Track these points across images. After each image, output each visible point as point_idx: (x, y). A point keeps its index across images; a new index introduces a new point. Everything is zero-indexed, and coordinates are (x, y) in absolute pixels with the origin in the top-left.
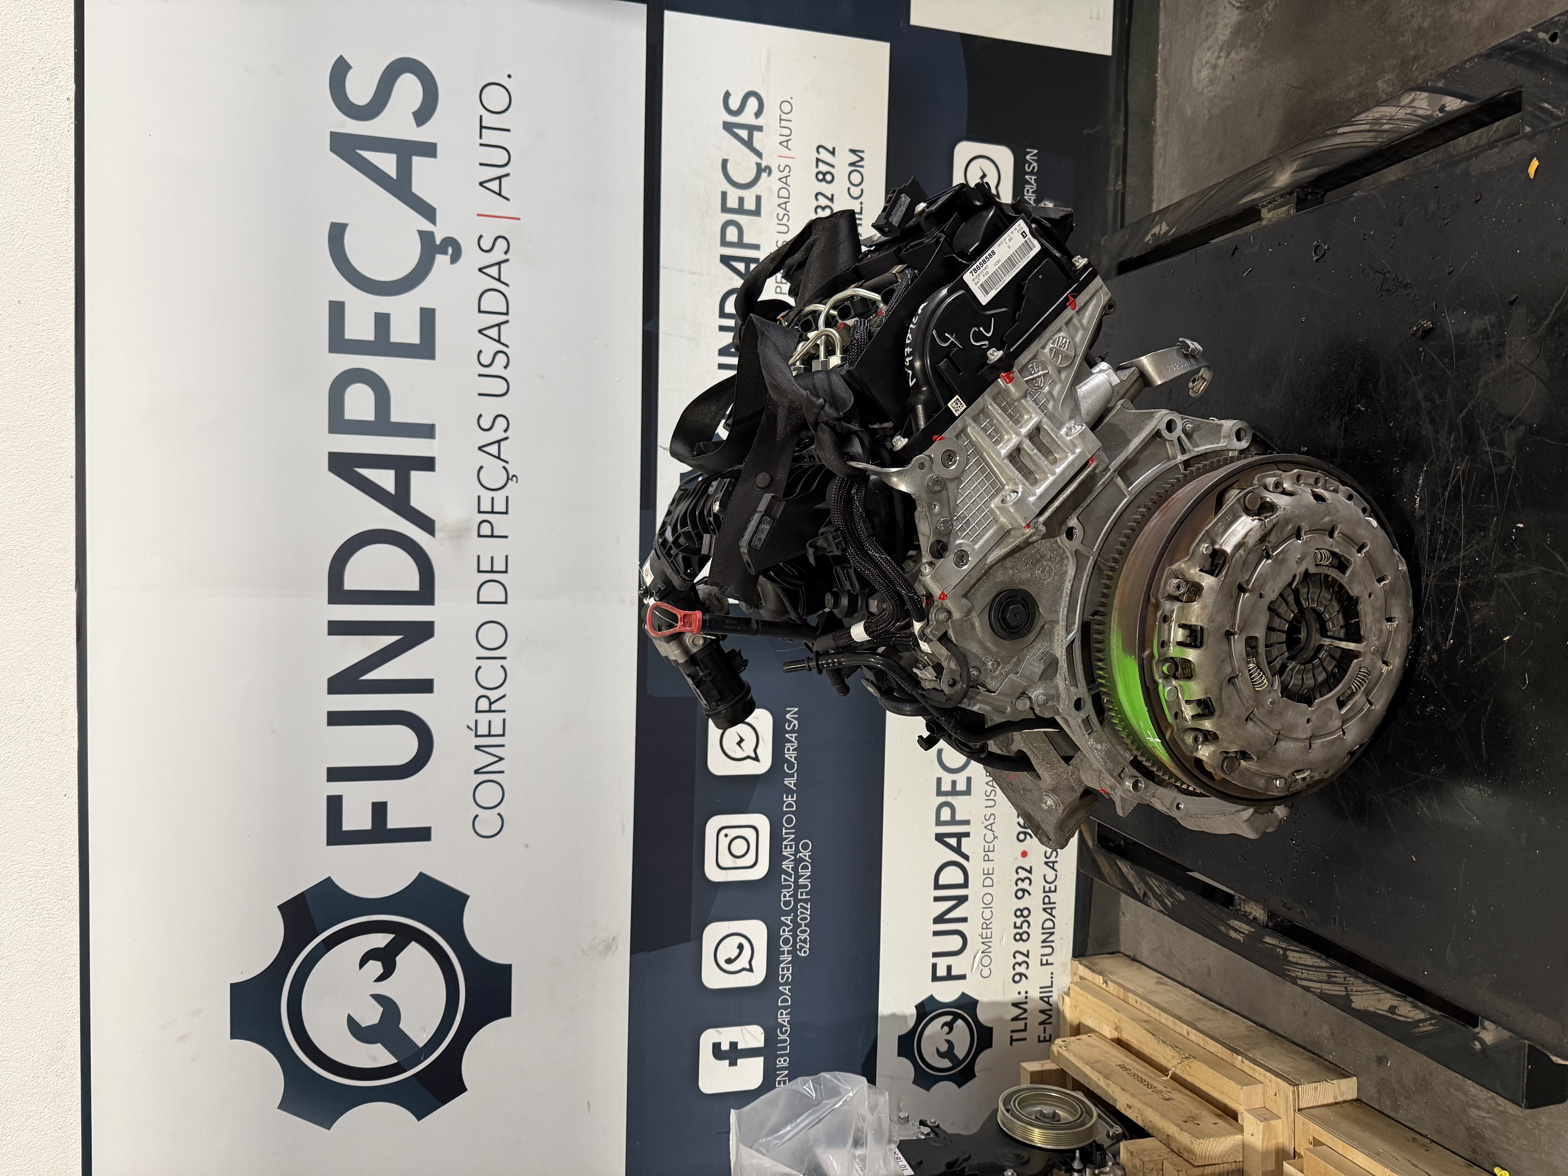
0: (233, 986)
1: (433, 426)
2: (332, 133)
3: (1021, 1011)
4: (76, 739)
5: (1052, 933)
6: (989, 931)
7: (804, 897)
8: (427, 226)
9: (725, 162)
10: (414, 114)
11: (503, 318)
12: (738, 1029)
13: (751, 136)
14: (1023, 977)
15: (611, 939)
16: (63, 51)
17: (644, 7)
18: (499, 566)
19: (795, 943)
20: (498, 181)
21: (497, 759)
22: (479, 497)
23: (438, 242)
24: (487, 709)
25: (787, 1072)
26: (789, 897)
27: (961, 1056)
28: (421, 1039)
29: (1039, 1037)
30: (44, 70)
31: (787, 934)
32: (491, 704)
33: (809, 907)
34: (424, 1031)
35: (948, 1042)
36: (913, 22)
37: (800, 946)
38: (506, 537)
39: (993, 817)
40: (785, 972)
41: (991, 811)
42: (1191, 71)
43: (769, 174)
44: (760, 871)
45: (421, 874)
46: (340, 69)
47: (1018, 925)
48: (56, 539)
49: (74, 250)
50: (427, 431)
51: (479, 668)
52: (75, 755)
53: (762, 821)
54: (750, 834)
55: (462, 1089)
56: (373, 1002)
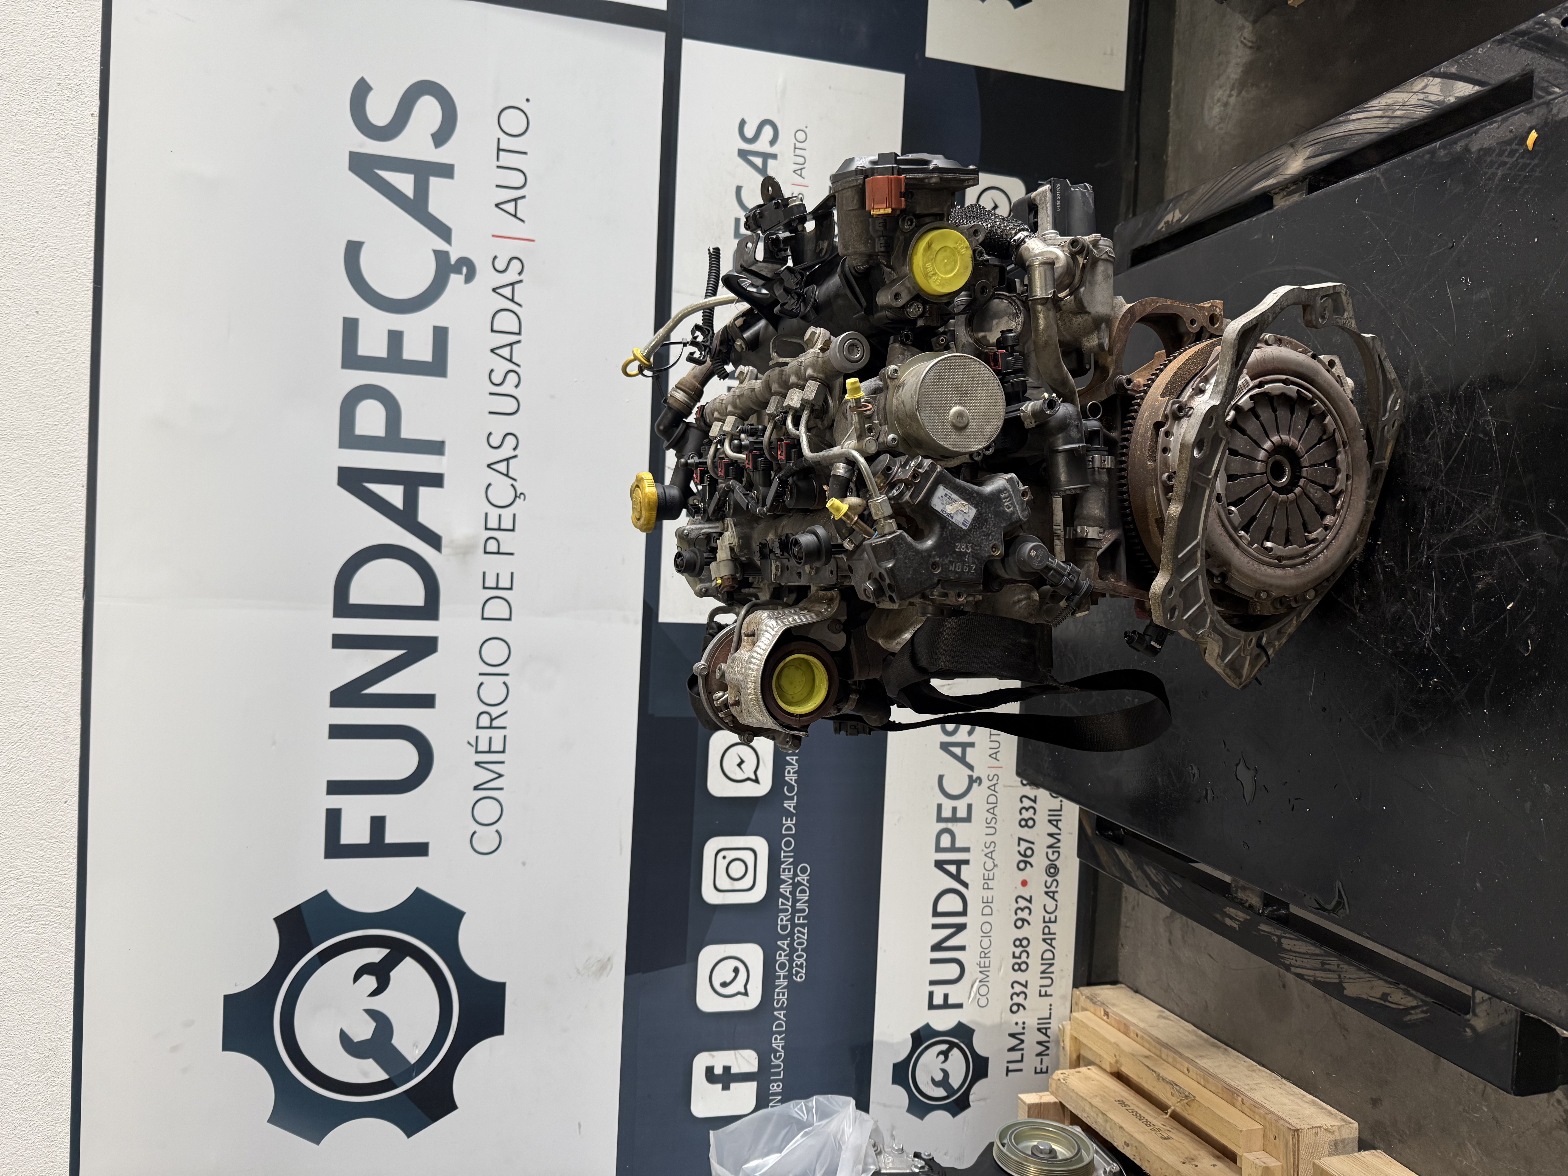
0: (227, 998)
1: (443, 443)
2: (350, 152)
3: (1018, 1042)
4: (78, 747)
5: (1051, 965)
6: (987, 960)
7: (801, 921)
8: (442, 245)
9: (739, 189)
10: (433, 135)
11: (515, 338)
12: (732, 1053)
13: (765, 163)
14: (1021, 1008)
15: (606, 960)
16: (89, 68)
17: (662, 35)
18: (505, 582)
19: (791, 967)
20: (513, 203)
22: (486, 514)
23: (453, 261)
25: (780, 1097)
26: (786, 921)
27: (956, 1086)
28: (413, 1055)
29: (1036, 1068)
30: (69, 86)
31: (783, 959)
32: (492, 720)
33: (806, 931)
34: (417, 1047)
35: (944, 1071)
36: (928, 54)
37: (796, 971)
38: (512, 554)
39: (993, 845)
40: (781, 997)
41: (991, 838)
42: (1203, 108)
44: (758, 894)
45: (418, 891)
46: (361, 90)
47: (1017, 954)
48: (66, 547)
49: (92, 263)
50: (436, 448)
51: (482, 684)
52: (77, 762)
53: (760, 844)
54: (748, 857)
55: (454, 1107)
56: (367, 1017)
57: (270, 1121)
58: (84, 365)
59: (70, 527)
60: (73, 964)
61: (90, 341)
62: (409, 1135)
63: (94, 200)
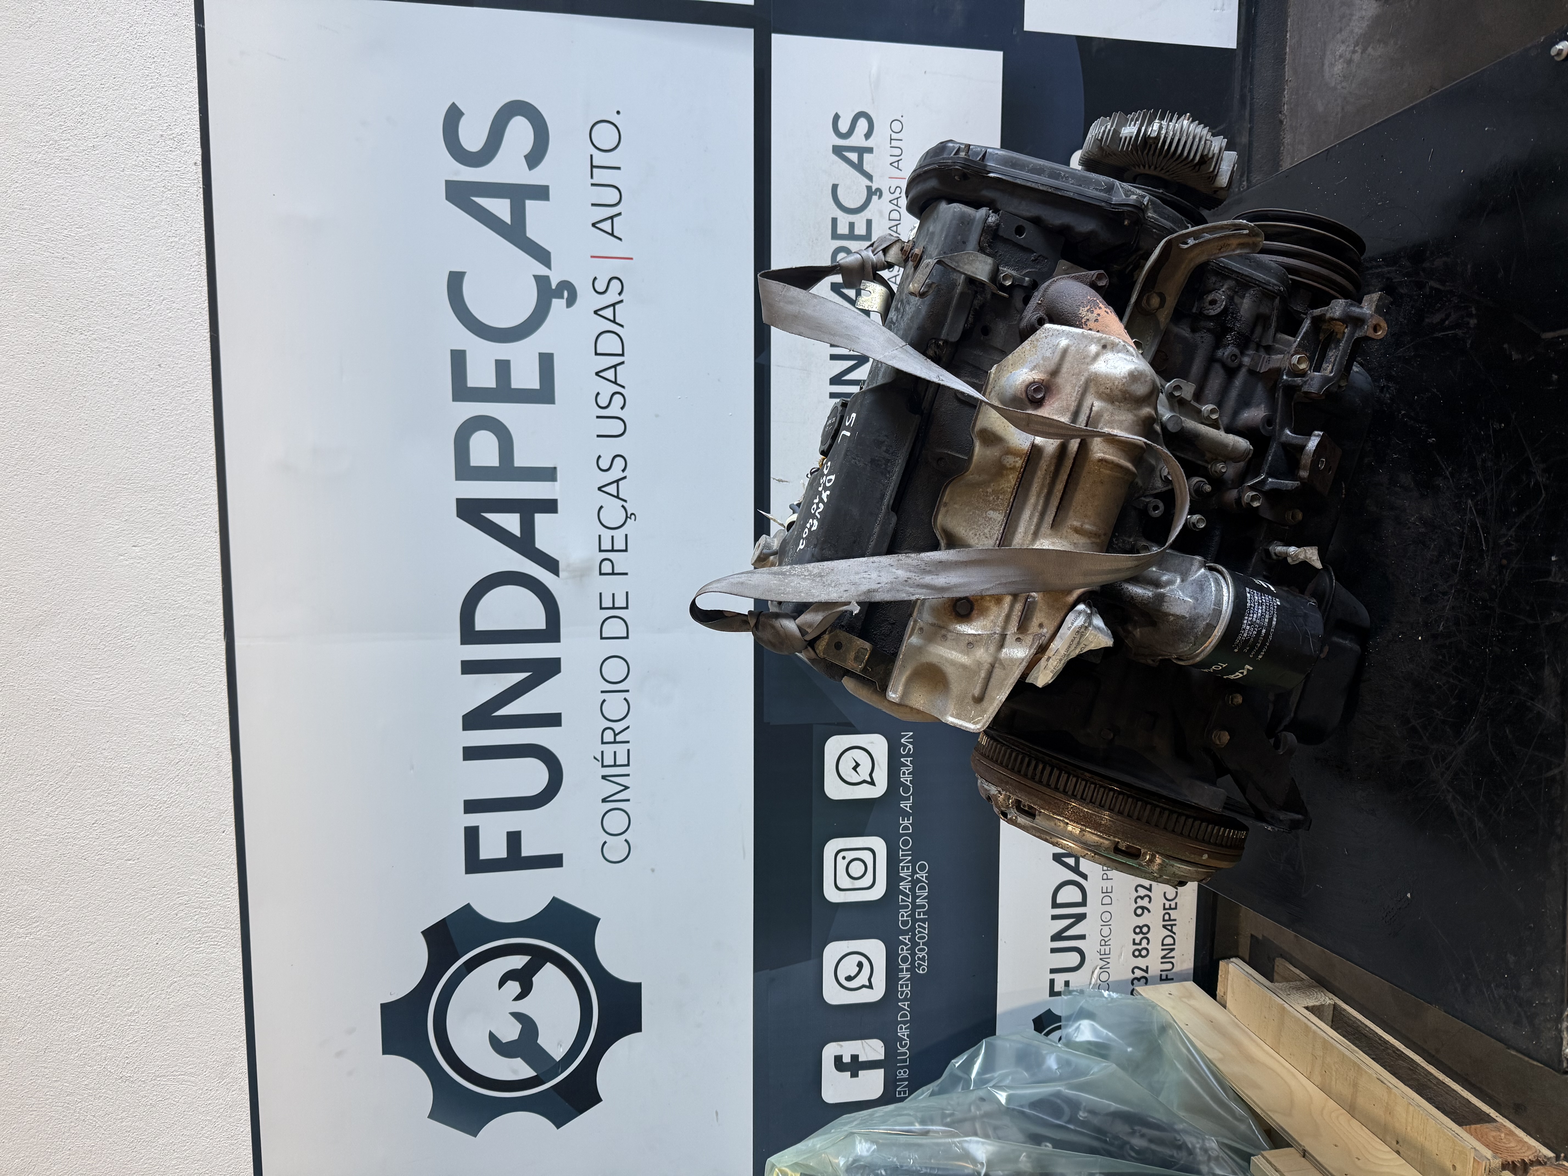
0: (384, 1007)
2: (446, 181)
4: (231, 780)
5: (1172, 950)
6: (1107, 948)
7: (922, 916)
8: (542, 270)
9: (835, 187)
10: (525, 156)
11: (620, 359)
12: (859, 1043)
13: (861, 159)
16: (189, 116)
17: (751, 31)
18: (620, 602)
19: (913, 961)
20: (610, 221)
21: (623, 788)
22: (600, 536)
23: (554, 286)
24: (613, 740)
25: (907, 1083)
26: (907, 917)
28: (558, 1053)
30: (171, 137)
31: (905, 953)
32: (615, 735)
33: (926, 926)
34: (561, 1046)
36: (1027, 28)
37: (918, 963)
38: (626, 574)
40: (904, 989)
42: (1323, 65)
43: (880, 197)
44: (878, 892)
45: (554, 900)
46: (453, 116)
47: (1137, 941)
48: (204, 592)
49: (207, 313)
50: (549, 474)
51: (604, 701)
52: (231, 794)
53: (879, 844)
54: (867, 856)
55: (597, 1099)
56: (513, 1020)
57: (430, 1116)
58: (208, 414)
59: (206, 572)
60: (242, 980)
61: (211, 391)
62: (558, 1127)
63: (204, 250)
